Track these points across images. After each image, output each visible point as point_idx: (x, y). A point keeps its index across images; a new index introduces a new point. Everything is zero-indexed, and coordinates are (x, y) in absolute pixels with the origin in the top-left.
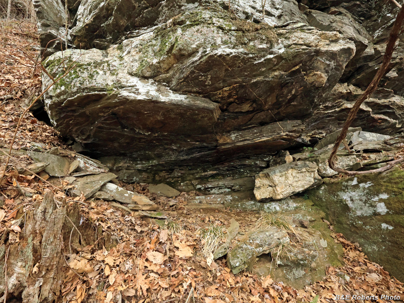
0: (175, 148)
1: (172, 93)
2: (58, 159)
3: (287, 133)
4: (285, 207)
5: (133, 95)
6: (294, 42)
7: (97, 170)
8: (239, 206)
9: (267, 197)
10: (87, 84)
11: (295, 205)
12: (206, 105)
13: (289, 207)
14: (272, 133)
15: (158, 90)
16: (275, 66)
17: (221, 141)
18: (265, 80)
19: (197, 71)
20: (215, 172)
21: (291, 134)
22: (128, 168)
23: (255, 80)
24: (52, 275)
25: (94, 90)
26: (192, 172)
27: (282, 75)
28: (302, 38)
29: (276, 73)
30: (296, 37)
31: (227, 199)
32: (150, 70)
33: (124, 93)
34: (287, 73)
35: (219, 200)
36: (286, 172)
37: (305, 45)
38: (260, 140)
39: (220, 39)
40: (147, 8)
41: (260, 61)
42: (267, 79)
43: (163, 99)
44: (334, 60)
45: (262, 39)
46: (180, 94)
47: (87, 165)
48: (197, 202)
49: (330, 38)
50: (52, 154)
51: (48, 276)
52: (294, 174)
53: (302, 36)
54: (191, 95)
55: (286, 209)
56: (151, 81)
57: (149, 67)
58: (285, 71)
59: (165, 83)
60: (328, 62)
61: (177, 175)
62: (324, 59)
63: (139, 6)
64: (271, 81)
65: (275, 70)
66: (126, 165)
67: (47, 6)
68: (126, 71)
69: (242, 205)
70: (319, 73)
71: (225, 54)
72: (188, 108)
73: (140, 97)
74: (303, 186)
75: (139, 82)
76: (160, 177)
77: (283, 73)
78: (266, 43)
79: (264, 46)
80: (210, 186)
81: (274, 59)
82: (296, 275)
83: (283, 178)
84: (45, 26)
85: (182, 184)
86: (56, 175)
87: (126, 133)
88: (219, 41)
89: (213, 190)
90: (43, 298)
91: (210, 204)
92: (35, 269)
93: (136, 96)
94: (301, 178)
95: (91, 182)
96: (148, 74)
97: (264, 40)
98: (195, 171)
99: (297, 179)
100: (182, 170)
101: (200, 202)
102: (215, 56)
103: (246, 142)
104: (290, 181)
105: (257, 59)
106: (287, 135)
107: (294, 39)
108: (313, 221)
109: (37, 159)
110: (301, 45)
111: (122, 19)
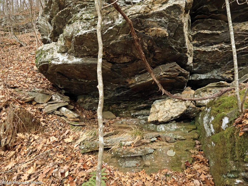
0: (109, 89)
1: (75, 58)
2: (43, 95)
3: (164, 73)
4: (168, 128)
5: (56, 62)
6: (131, 14)
7: (60, 101)
8: (146, 127)
9: (154, 120)
10: (42, 60)
11: (176, 127)
12: (93, 62)
13: (171, 129)
14: (156, 74)
15: (69, 58)
16: (118, 32)
17: (130, 83)
18: (117, 42)
19: (77, 46)
20: (145, 105)
21: (168, 73)
22: (90, 102)
23: (111, 43)
24: (10, 136)
25: (44, 62)
26: (132, 105)
27: (125, 36)
28: (134, 10)
29: (121, 36)
30: (131, 10)
31: (141, 122)
32: (64, 49)
33: (53, 62)
34: (128, 34)
35: (134, 122)
36: (164, 102)
37: (137, 14)
38: (149, 80)
39: (81, 27)
40: (67, 17)
41: (105, 32)
42: (117, 41)
43: (70, 62)
44: (164, 16)
45: (107, 19)
46: (79, 58)
47: (56, 98)
48: (120, 122)
49: (161, 2)
50: (40, 93)
51: (9, 136)
52: (171, 103)
53: (134, 9)
54: (85, 58)
55: (169, 130)
56: (66, 54)
57: (62, 47)
58: (126, 34)
59: (72, 54)
60: (159, 20)
61: (122, 107)
62: (154, 18)
63: (64, 17)
64: (120, 42)
65: (119, 35)
66: (89, 100)
67: (42, 26)
68: (57, 51)
69: (147, 127)
70: (154, 28)
71: (82, 34)
72: (83, 65)
73: (59, 63)
74: (177, 112)
75: (61, 55)
76: (112, 108)
77: (125, 35)
78: (111, 20)
79: (110, 22)
80: (137, 114)
81: (115, 29)
82: (127, 165)
83: (163, 106)
84: (42, 35)
85: (123, 112)
86: (40, 102)
87: (72, 82)
88: (80, 28)
89: (139, 116)
90: (7, 144)
91: (129, 124)
92: (5, 133)
93: (58, 63)
94: (176, 106)
95: (53, 106)
96: (63, 51)
97: (109, 19)
98: (134, 105)
99: (173, 107)
100: (126, 104)
101: (122, 123)
102: (78, 37)
103: (142, 82)
104: (167, 108)
105: (104, 31)
106: (164, 74)
107: (130, 12)
108: (183, 140)
109: (32, 95)
110: (135, 14)
111: (60, 25)
